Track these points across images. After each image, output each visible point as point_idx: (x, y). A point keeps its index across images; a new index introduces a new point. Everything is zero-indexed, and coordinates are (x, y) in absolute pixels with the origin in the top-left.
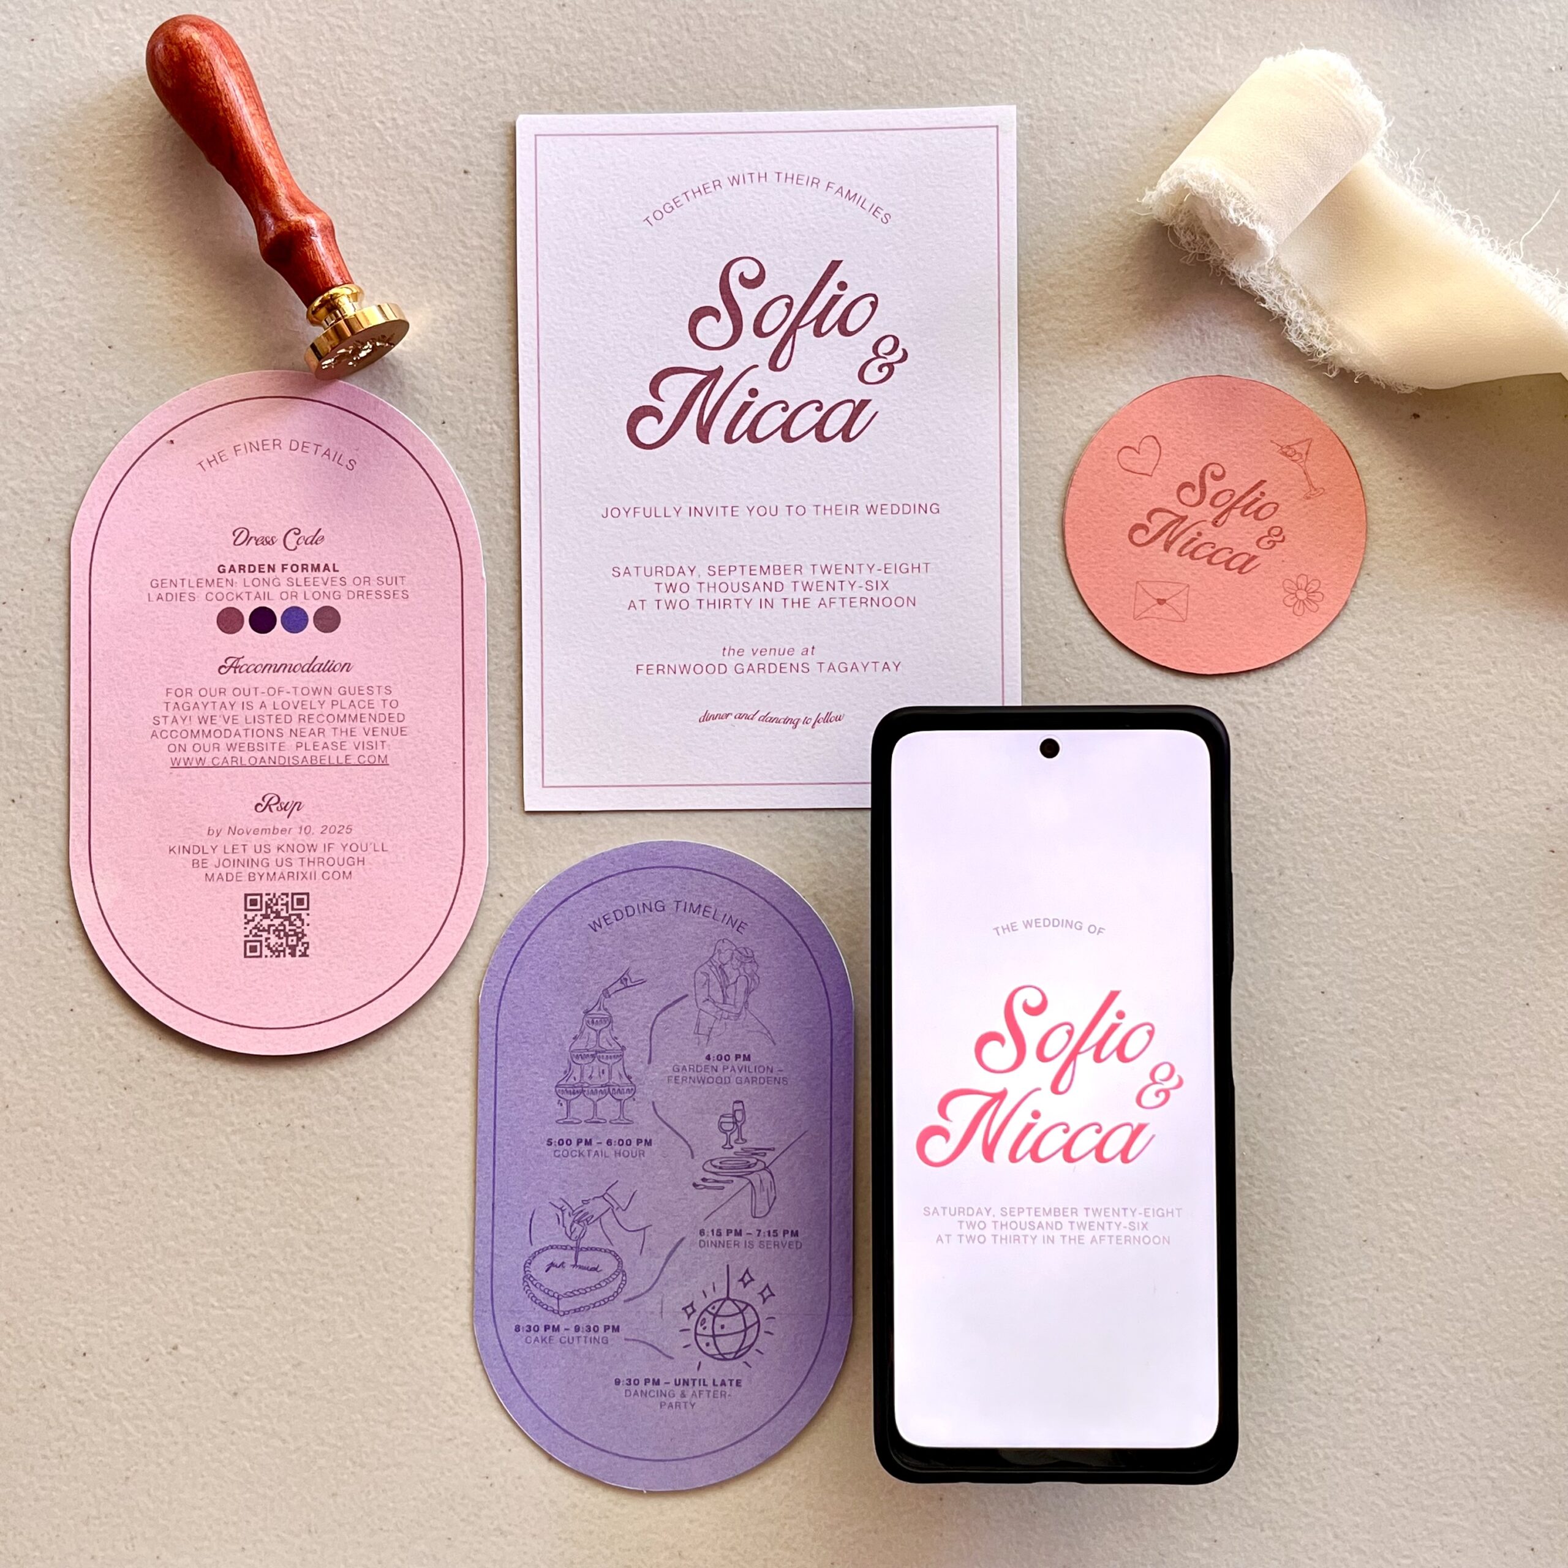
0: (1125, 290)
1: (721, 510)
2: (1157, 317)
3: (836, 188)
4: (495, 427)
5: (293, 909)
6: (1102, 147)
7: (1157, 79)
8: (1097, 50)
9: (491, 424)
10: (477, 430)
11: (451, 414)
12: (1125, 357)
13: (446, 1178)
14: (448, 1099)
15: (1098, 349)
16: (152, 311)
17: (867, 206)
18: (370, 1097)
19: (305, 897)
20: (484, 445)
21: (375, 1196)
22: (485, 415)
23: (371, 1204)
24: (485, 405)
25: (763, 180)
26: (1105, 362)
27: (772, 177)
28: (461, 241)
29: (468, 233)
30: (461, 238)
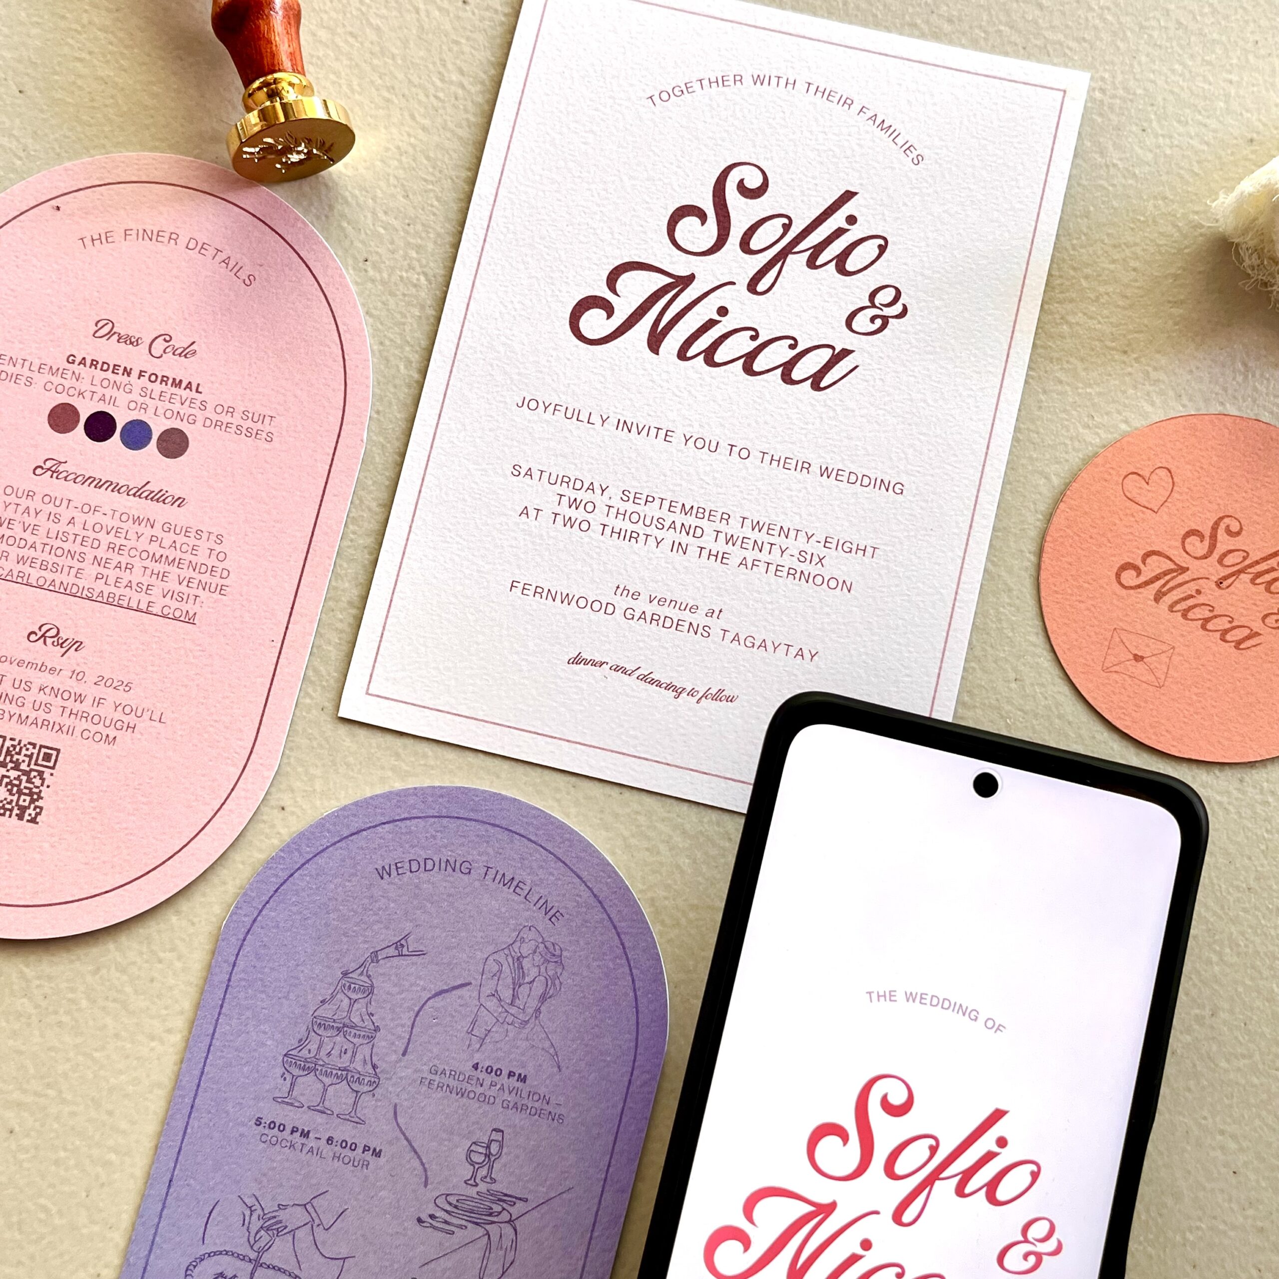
0: (1169, 302)
1: (653, 432)
2: (1198, 339)
3: (870, 114)
4: (422, 278)
5: (36, 764)
6: (1176, 143)
7: (1253, 85)
8: (1193, 39)
9: (418, 274)
10: (401, 277)
11: (377, 253)
12: (1154, 375)
13: (124, 1132)
14: (152, 1038)
15: (1125, 358)
16: (78, 65)
17: (900, 141)
18: (62, 1011)
19: (54, 753)
20: (404, 295)
21: (33, 1133)
22: (416, 264)
23: (26, 1142)
24: (417, 253)
25: (790, 87)
26: (1130, 374)
27: (801, 86)
28: (440, 73)
29: (450, 66)
30: (442, 69)
